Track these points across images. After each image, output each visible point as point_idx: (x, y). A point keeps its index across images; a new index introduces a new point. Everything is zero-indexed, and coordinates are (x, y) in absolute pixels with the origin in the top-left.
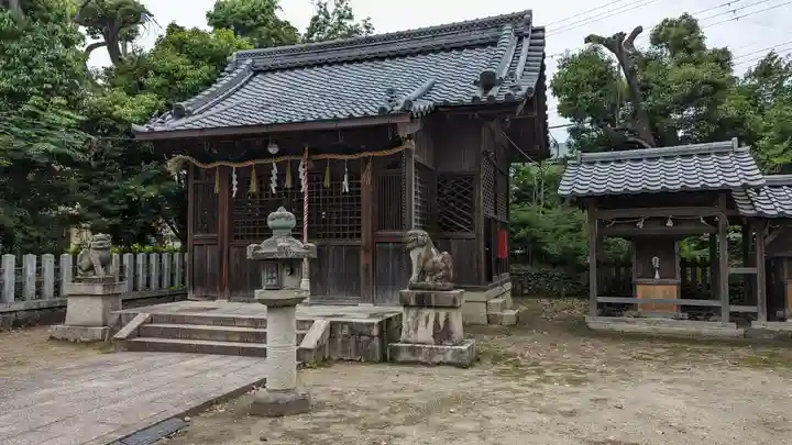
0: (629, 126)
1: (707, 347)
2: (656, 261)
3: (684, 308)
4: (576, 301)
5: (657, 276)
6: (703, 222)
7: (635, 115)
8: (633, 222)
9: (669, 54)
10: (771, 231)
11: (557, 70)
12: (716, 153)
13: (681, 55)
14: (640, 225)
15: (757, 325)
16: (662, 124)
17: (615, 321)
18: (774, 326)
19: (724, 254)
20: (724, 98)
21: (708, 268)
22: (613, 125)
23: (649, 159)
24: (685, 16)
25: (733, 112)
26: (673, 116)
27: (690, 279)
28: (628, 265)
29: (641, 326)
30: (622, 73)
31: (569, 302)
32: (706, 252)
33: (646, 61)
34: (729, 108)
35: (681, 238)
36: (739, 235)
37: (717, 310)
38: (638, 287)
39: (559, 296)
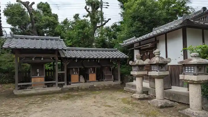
0: (31, 30)
1: (52, 95)
2: (38, 70)
3: (46, 84)
4: (12, 84)
5: (38, 75)
6: (51, 58)
7: (32, 27)
8: (31, 58)
9: (42, 12)
10: (68, 61)
11: (6, 8)
12: (55, 40)
13: (45, 13)
14: (33, 59)
15: (65, 87)
16: (40, 31)
17: (24, 91)
18: (69, 86)
19: (57, 68)
20: (56, 27)
21: (52, 72)
22: (26, 29)
23: (36, 39)
24: (46, 3)
25: (58, 31)
26: (43, 30)
27: (47, 75)
28: (29, 72)
29: (33, 91)
30: (29, 14)
31: (9, 85)
32: (52, 67)
33: (36, 12)
34: (57, 30)
35: (45, 63)
36: (60, 63)
37: (55, 84)
38: (32, 79)
39: (6, 83)
